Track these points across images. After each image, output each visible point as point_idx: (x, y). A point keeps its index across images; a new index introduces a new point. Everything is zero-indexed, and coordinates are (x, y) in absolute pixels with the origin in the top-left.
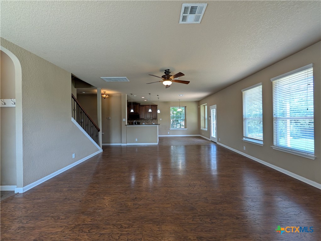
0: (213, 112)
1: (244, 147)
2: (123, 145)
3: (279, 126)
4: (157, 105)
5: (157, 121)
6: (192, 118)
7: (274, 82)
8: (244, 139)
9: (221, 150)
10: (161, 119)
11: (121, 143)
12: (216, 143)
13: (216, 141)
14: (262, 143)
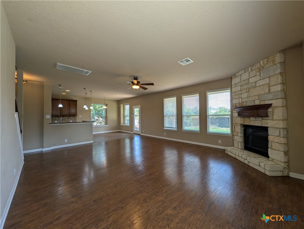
0: (137, 111)
1: (165, 133)
2: (44, 150)
3: (185, 119)
4: (77, 101)
5: (76, 118)
6: (113, 116)
7: (183, 97)
8: (164, 128)
9: (144, 139)
10: (80, 116)
11: (43, 147)
12: (140, 134)
13: (140, 133)
14: (176, 129)
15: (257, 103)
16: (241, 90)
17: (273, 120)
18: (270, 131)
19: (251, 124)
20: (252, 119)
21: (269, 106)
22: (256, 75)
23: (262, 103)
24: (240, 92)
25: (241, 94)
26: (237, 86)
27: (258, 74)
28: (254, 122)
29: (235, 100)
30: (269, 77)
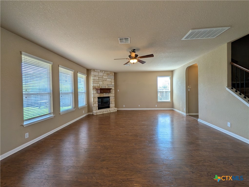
15: (107, 87)
16: (98, 80)
17: (112, 94)
18: (111, 98)
19: (104, 96)
20: (104, 94)
21: (111, 89)
22: (106, 76)
23: (109, 88)
24: (98, 81)
25: (99, 82)
26: (96, 76)
27: (107, 76)
28: (105, 95)
29: (95, 84)
30: (111, 79)
